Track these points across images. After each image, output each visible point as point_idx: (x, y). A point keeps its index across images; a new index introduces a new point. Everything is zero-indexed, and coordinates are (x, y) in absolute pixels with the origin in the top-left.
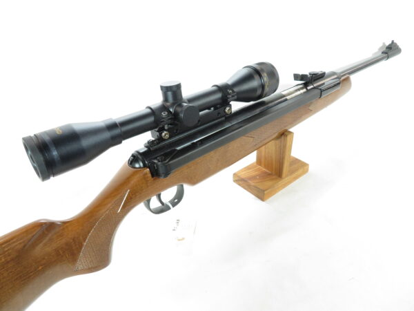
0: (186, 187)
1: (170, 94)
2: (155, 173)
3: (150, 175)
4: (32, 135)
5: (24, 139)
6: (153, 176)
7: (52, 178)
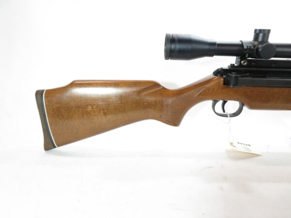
0: (245, 108)
1: (261, 35)
2: (226, 83)
3: (222, 83)
4: (171, 34)
5: (166, 34)
6: (224, 84)
7: (170, 60)
